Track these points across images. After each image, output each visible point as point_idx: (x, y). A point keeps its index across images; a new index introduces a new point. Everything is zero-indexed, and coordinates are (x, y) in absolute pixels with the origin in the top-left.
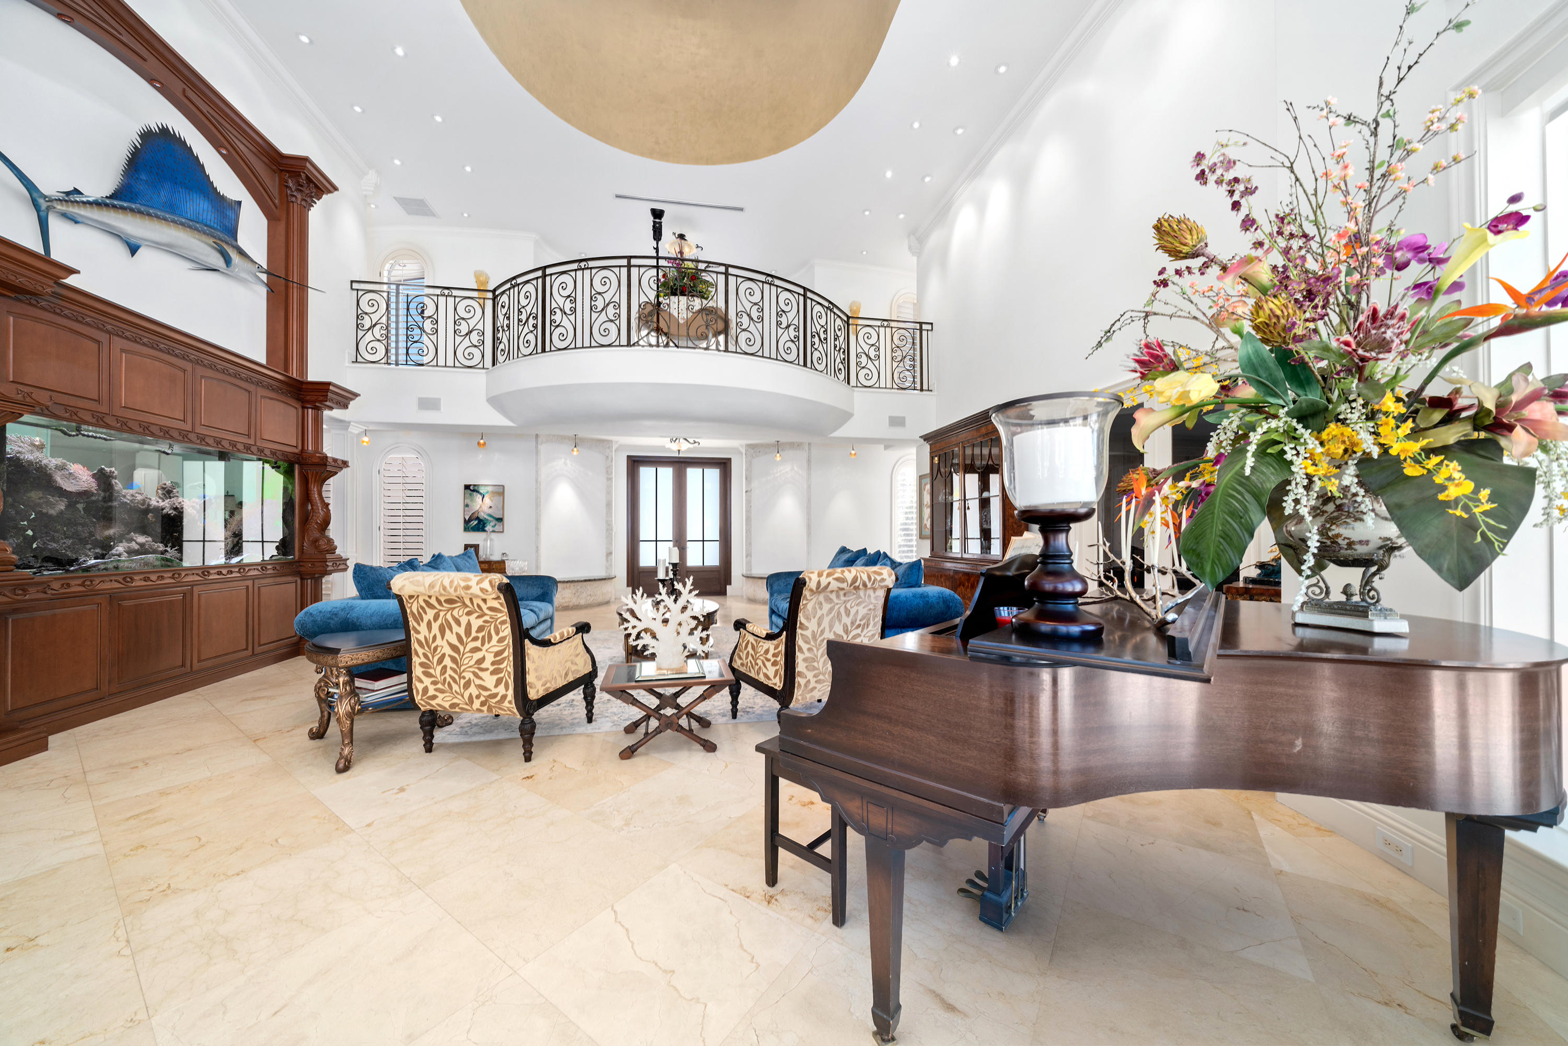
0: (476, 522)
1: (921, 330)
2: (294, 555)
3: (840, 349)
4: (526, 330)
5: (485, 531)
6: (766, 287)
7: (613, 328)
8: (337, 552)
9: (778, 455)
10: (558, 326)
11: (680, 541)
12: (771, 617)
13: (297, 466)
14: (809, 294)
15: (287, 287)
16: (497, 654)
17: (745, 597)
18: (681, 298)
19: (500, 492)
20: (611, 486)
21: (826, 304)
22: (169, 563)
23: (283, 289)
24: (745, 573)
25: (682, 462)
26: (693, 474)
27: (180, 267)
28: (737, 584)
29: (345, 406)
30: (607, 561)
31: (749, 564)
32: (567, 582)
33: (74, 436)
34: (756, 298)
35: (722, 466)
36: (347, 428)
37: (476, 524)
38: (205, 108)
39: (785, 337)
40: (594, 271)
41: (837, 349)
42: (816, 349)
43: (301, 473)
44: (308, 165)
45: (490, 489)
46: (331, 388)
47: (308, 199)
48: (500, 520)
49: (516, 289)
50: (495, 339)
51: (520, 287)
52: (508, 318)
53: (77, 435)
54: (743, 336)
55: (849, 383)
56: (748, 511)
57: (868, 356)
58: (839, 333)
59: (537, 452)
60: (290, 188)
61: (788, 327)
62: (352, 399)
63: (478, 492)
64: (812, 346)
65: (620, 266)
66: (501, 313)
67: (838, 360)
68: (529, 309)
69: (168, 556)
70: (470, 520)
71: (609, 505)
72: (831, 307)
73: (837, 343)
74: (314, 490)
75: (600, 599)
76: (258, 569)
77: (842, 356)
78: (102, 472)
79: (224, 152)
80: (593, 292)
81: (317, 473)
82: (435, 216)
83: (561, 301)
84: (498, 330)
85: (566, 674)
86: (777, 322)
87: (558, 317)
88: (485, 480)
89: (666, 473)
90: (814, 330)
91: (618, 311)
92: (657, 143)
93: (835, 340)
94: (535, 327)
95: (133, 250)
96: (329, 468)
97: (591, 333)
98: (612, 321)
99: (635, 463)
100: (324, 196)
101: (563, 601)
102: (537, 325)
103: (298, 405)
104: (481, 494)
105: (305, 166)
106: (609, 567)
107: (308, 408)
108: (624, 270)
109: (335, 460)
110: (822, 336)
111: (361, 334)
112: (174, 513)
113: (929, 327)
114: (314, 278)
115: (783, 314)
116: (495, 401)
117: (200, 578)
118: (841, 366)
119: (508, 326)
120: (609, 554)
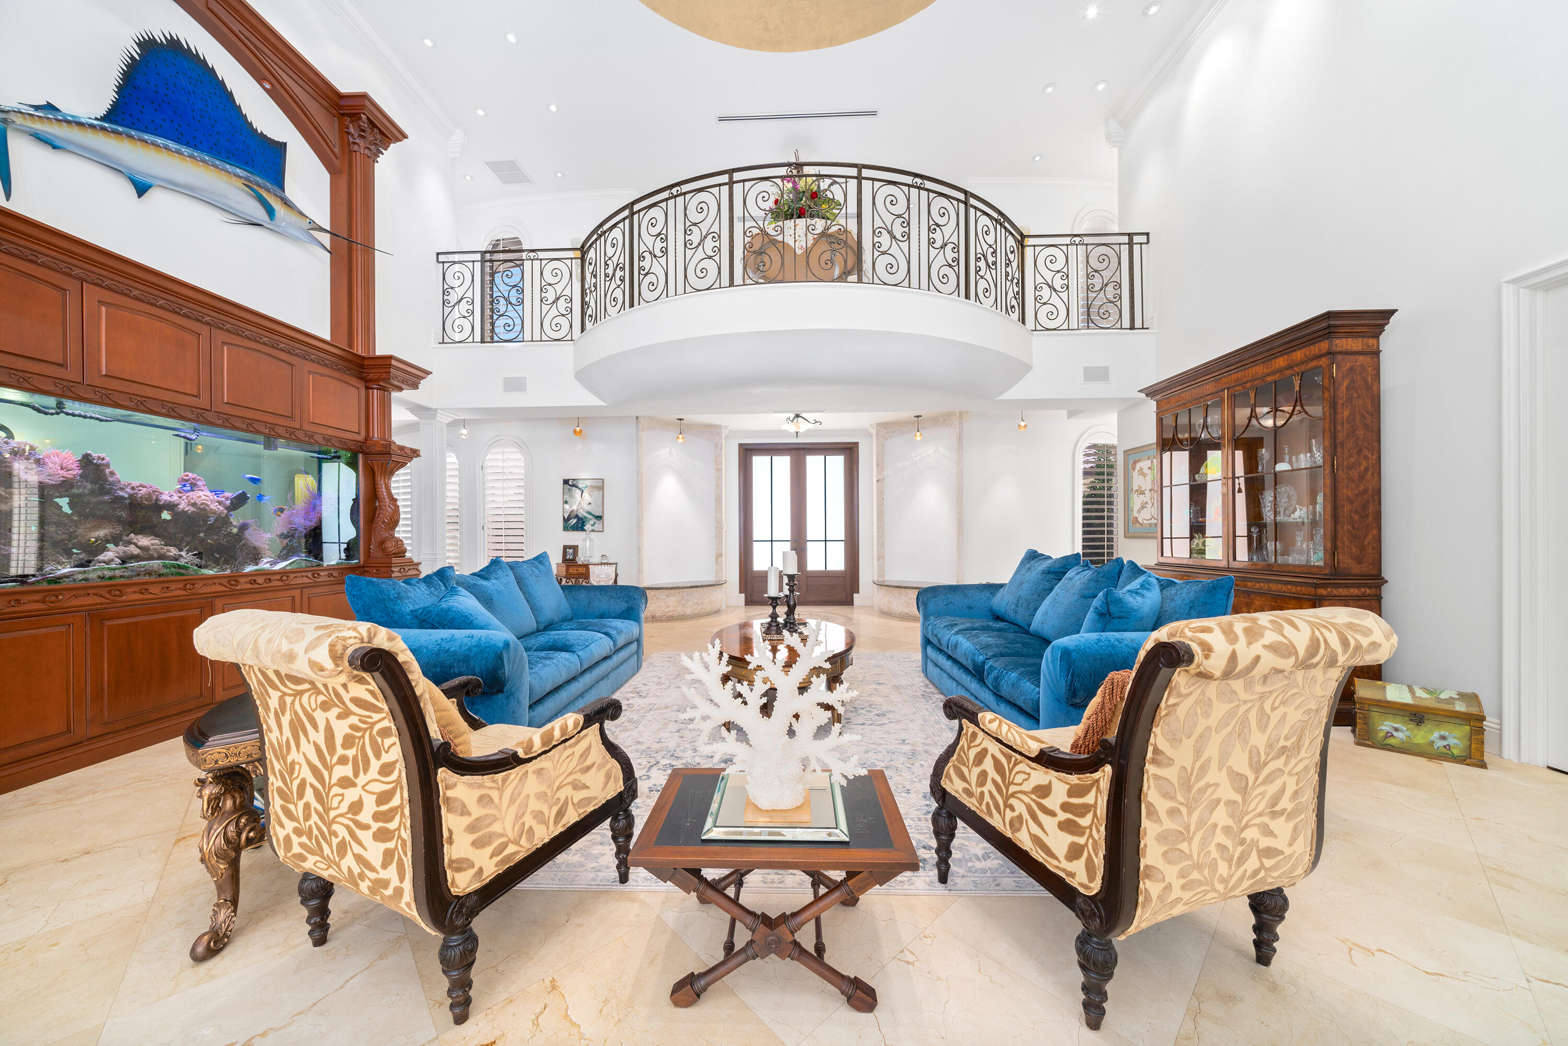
0: (575, 521)
1: (1131, 244)
2: (359, 559)
3: (1013, 278)
4: (613, 286)
5: (584, 530)
6: (914, 192)
7: (711, 266)
8: (408, 555)
9: (918, 434)
10: (648, 273)
11: (799, 543)
12: (924, 649)
13: (360, 456)
14: (972, 201)
15: (350, 250)
16: (383, 798)
17: (876, 609)
18: (798, 221)
19: (600, 486)
20: (721, 478)
21: (995, 215)
22: (182, 571)
23: (345, 251)
24: (876, 579)
25: (800, 449)
26: (813, 463)
27: (213, 217)
28: (866, 593)
29: (415, 386)
30: (717, 564)
31: (881, 570)
32: (671, 588)
33: (52, 414)
34: (900, 208)
35: (848, 451)
36: (434, 416)
37: (575, 523)
38: (236, 27)
39: (939, 261)
40: (688, 196)
41: (1010, 278)
42: (982, 277)
43: (365, 464)
44: (367, 103)
45: (589, 483)
46: (393, 362)
47: (373, 148)
48: (599, 518)
49: (603, 238)
50: (584, 304)
51: (607, 234)
52: (595, 276)
53: (57, 413)
54: (882, 261)
55: (1023, 322)
56: (881, 504)
57: (1051, 287)
58: (1011, 257)
59: (638, 440)
60: (352, 135)
61: (944, 246)
62: (424, 378)
63: (577, 487)
64: (977, 272)
65: (720, 185)
66: (589, 270)
67: (1010, 294)
68: (615, 259)
69: (182, 562)
70: (569, 518)
71: (718, 499)
72: (1002, 220)
73: (1009, 269)
74: (381, 483)
75: (708, 608)
76: (307, 577)
77: (1016, 289)
78: (88, 459)
79: (268, 86)
80: (688, 224)
81: (383, 464)
82: (529, 181)
83: (649, 240)
84: (586, 293)
85: (560, 814)
86: (929, 240)
87: (646, 264)
88: (584, 475)
89: (783, 463)
90: (979, 250)
91: (717, 244)
92: (766, 29)
93: (1007, 265)
94: (622, 280)
95: (141, 189)
96: (394, 458)
97: (686, 277)
98: (710, 257)
99: (747, 452)
100: (392, 145)
101: (667, 610)
102: (624, 277)
103: (362, 386)
104: (580, 489)
105: (364, 106)
106: (719, 571)
107: (372, 389)
108: (725, 189)
109: (402, 448)
110: (991, 259)
111: (447, 310)
112: (193, 509)
113: (1143, 239)
114: (381, 240)
115: (937, 229)
116: (583, 376)
117: (224, 589)
118: (1014, 302)
119: (595, 286)
120: (719, 556)
